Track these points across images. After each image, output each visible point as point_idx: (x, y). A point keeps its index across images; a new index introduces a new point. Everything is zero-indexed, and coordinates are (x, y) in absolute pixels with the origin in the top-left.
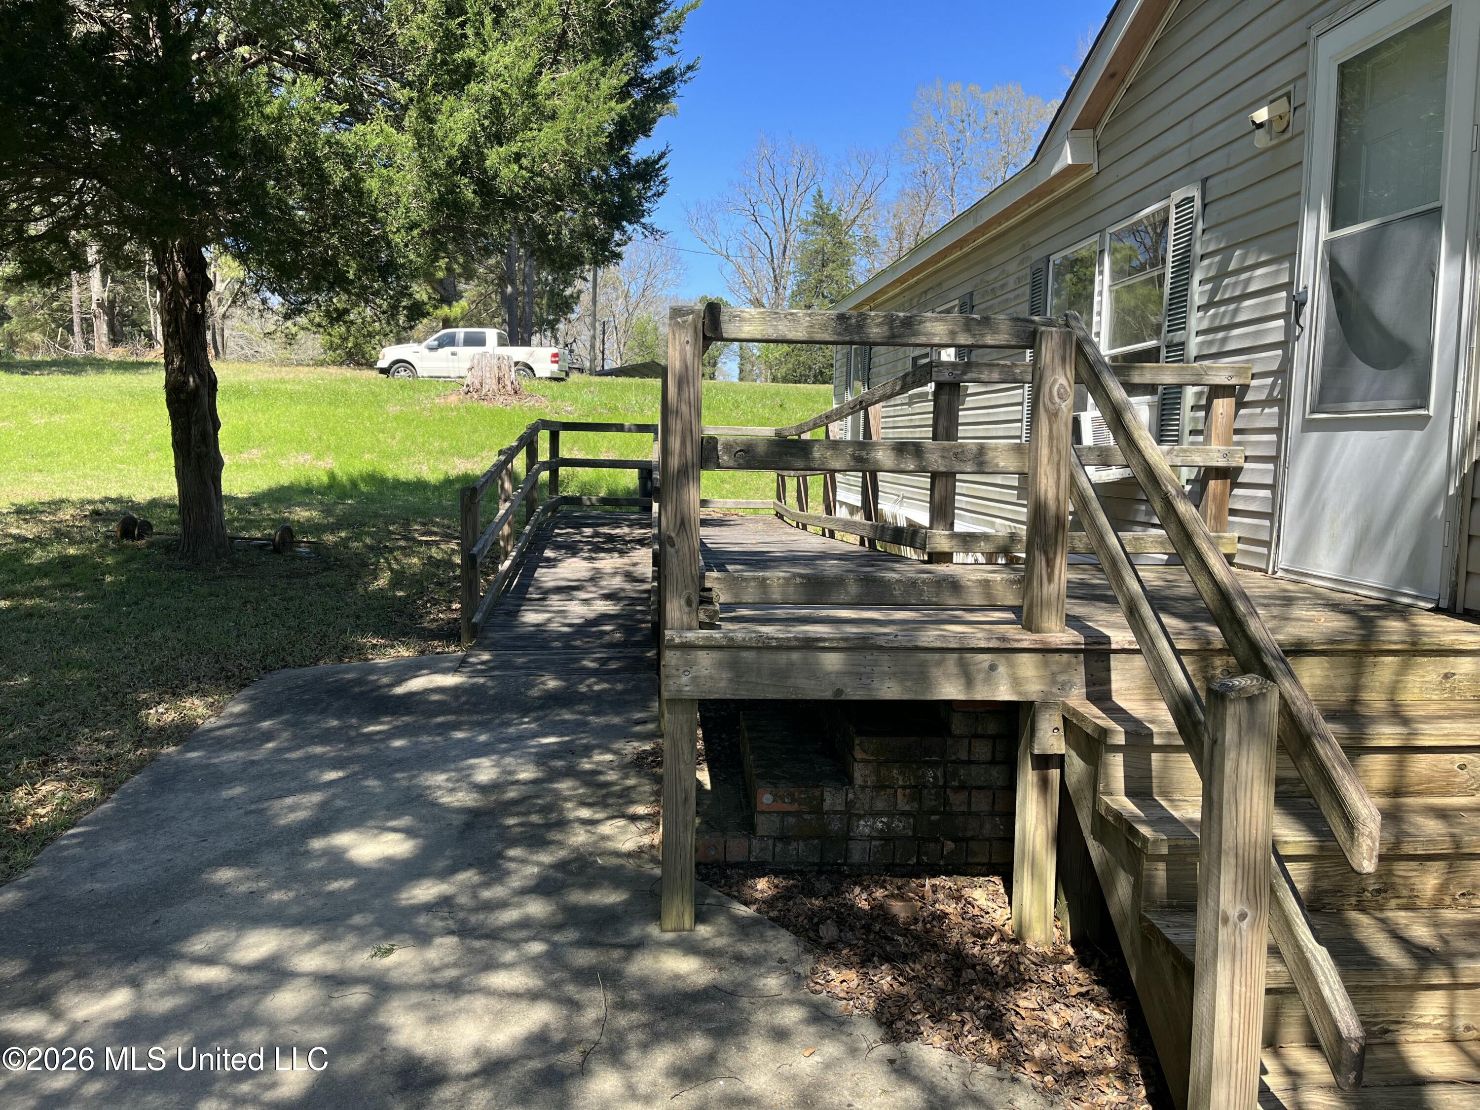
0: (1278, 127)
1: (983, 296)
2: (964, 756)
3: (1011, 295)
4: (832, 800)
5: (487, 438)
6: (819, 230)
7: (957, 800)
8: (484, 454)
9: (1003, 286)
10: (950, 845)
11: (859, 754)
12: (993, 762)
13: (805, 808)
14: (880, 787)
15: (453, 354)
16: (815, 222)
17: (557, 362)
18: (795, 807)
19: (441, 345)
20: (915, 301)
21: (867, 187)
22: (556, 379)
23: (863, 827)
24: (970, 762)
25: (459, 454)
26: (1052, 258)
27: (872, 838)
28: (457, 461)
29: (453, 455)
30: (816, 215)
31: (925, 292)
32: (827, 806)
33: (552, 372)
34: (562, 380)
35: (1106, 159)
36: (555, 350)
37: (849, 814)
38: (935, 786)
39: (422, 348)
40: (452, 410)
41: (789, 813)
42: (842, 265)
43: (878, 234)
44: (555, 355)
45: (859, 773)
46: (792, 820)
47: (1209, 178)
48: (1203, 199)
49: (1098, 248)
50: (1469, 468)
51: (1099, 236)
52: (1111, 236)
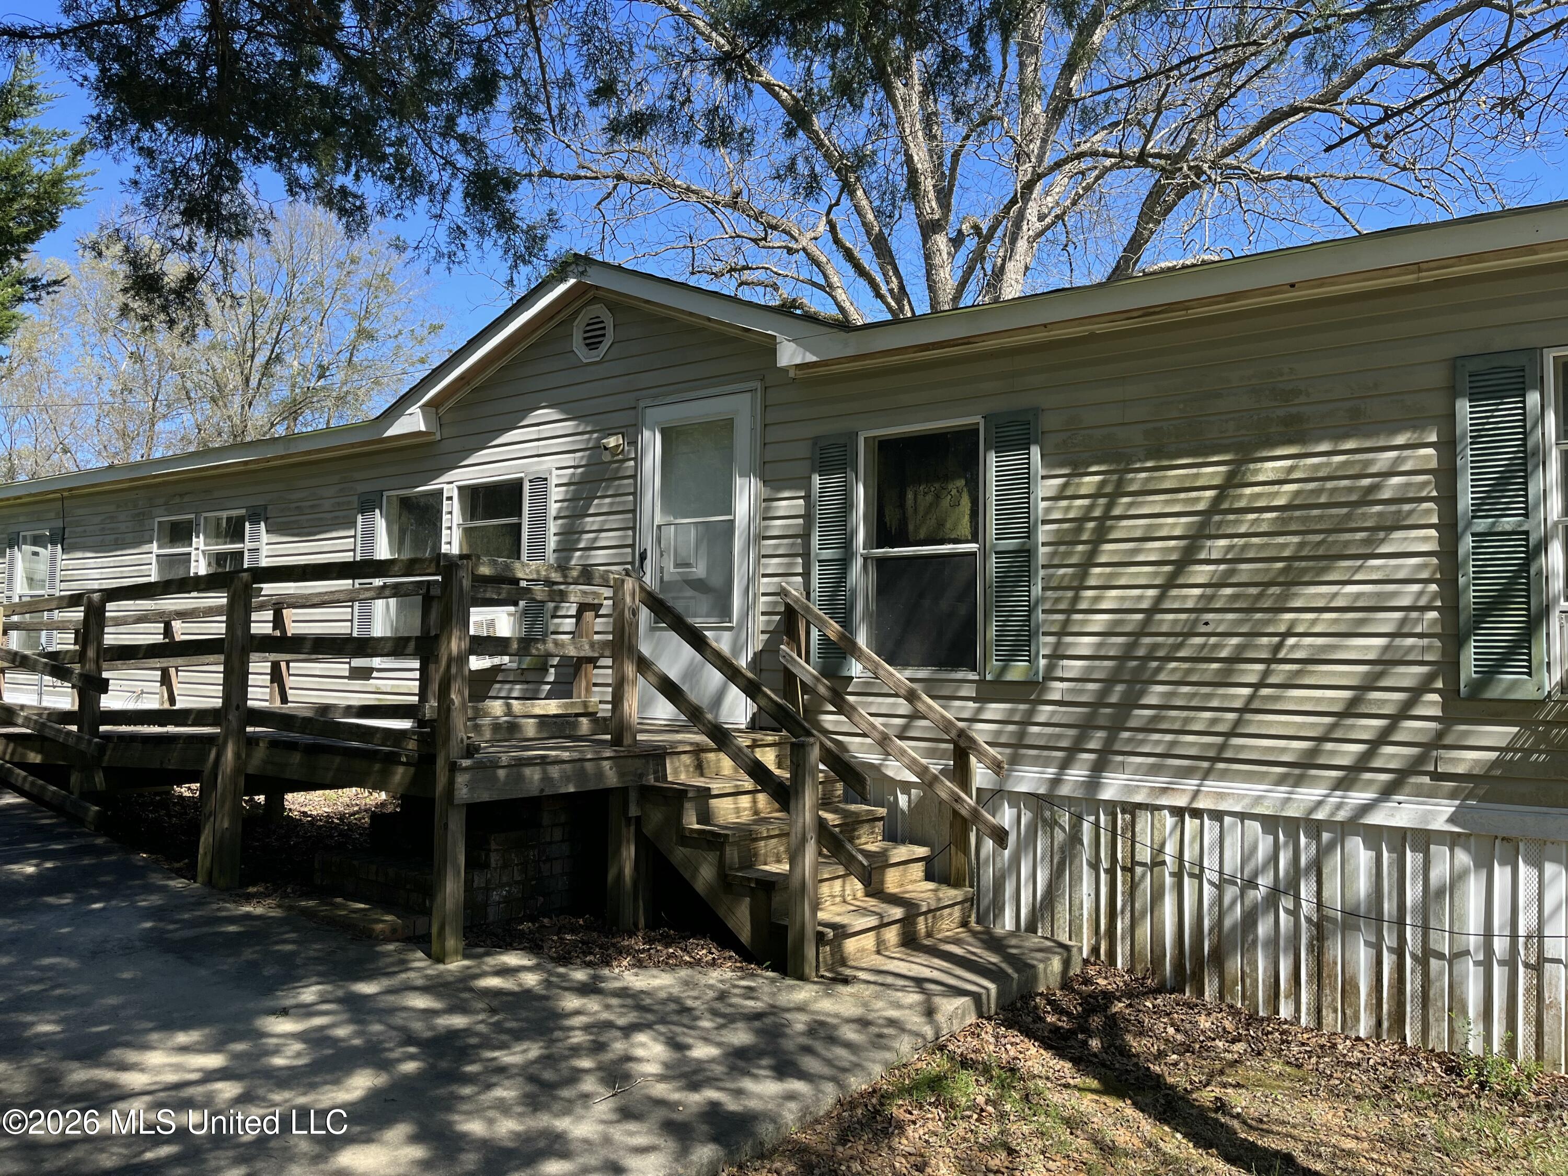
0: (616, 451)
1: (282, 511)
2: (548, 839)
3: (328, 515)
7: (545, 868)
9: (312, 507)
10: (541, 899)
11: (493, 846)
12: (563, 841)
14: (505, 866)
20: (159, 501)
23: (495, 896)
24: (551, 843)
26: (386, 493)
27: (500, 903)
31: (181, 495)
35: (449, 432)
37: (487, 888)
38: (534, 861)
45: (494, 859)
47: (557, 469)
48: (555, 481)
49: (445, 495)
50: (755, 654)
51: (446, 487)
52: (460, 488)
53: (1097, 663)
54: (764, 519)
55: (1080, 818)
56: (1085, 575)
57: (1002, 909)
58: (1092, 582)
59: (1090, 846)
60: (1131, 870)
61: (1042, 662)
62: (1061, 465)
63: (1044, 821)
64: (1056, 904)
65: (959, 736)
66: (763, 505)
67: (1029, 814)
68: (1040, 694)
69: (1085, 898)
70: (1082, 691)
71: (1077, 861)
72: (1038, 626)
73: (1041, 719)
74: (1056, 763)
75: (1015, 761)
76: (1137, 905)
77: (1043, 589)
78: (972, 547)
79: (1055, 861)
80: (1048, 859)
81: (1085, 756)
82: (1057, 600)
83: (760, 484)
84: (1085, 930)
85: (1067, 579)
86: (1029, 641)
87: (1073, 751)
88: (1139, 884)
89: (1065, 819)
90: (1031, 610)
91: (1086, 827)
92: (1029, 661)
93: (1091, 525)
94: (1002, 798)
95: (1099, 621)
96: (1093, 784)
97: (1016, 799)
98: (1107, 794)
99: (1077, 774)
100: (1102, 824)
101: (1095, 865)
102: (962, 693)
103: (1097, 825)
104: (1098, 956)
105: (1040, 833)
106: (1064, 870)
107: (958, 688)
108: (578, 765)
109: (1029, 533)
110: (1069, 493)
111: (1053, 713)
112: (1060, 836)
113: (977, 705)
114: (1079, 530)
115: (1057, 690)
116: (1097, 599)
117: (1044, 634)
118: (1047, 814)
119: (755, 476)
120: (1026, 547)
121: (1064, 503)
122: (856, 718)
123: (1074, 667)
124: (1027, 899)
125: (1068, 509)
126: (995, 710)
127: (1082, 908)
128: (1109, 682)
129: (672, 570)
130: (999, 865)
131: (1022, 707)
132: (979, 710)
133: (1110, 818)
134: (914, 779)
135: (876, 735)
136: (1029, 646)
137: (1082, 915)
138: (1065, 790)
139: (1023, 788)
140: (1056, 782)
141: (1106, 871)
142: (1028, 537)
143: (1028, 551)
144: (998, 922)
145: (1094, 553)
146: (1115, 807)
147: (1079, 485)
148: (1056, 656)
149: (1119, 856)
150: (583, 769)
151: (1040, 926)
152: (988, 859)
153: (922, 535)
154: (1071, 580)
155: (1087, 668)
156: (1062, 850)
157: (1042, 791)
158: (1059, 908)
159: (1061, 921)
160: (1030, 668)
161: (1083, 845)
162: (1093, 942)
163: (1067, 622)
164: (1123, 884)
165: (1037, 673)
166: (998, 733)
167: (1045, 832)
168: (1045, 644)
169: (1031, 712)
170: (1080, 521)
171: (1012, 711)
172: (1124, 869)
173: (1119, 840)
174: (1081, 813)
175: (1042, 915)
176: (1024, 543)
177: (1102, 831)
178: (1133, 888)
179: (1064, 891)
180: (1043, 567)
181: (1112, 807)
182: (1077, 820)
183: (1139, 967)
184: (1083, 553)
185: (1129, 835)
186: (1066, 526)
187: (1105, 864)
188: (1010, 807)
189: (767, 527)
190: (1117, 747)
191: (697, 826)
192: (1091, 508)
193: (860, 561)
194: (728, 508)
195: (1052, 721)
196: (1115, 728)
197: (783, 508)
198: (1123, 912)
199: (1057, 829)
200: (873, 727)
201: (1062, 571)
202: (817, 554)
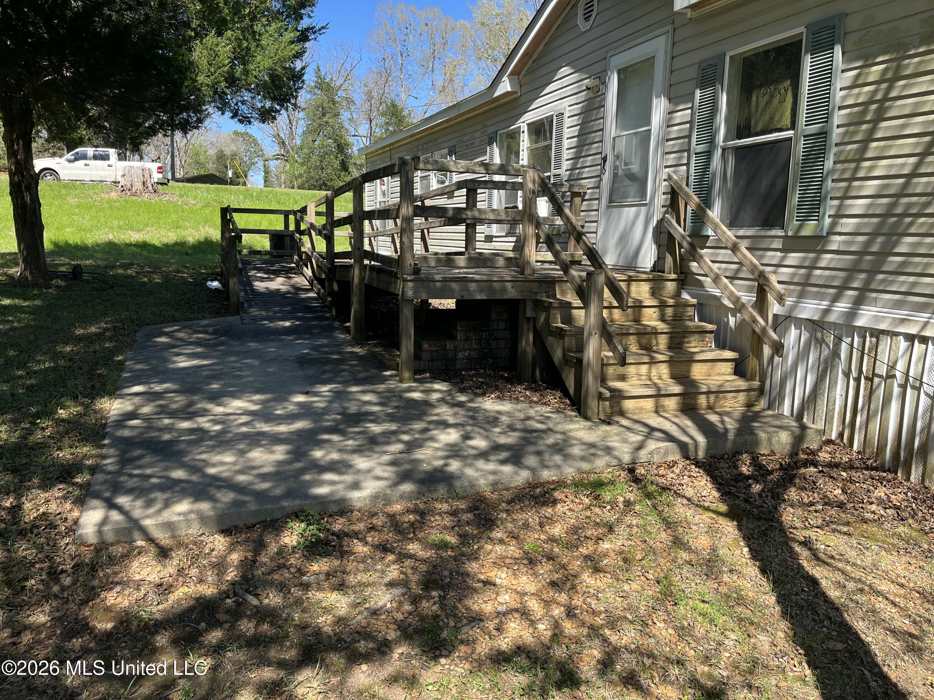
0: (596, 90)
1: (461, 148)
2: (495, 327)
3: (477, 148)
4: (450, 345)
5: (149, 219)
6: (319, 92)
7: (493, 344)
8: (149, 229)
9: (472, 144)
10: (491, 361)
11: (459, 328)
12: (506, 329)
13: (440, 349)
14: (467, 340)
15: (86, 165)
16: (316, 87)
17: (161, 172)
18: (436, 349)
19: (76, 159)
20: (420, 148)
21: (348, 66)
22: (162, 184)
23: (460, 355)
24: (497, 330)
25: (132, 229)
26: (499, 132)
27: (464, 359)
28: (132, 234)
29: (128, 229)
30: (317, 82)
31: (427, 143)
32: (447, 348)
33: (158, 179)
34: (166, 184)
35: (524, 90)
36: (160, 165)
37: (456, 350)
38: (486, 339)
39: (63, 160)
40: (115, 202)
41: (434, 351)
42: (336, 115)
43: (355, 97)
44: (160, 168)
45: (459, 335)
46: (435, 353)
47: (569, 106)
48: (567, 114)
49: (522, 130)
50: (658, 221)
51: (522, 125)
52: (528, 125)
53: (866, 220)
54: (668, 127)
55: (841, 340)
56: (865, 149)
57: (783, 399)
58: (869, 154)
59: (845, 360)
60: (872, 380)
61: (828, 221)
62: (857, 59)
63: (817, 339)
64: (818, 400)
65: (759, 276)
66: (668, 116)
67: (807, 335)
68: (823, 246)
69: (838, 397)
70: (851, 243)
71: (835, 371)
72: (827, 193)
73: (822, 264)
74: (829, 298)
75: (802, 295)
76: (872, 406)
77: (835, 163)
78: (789, 133)
79: (820, 369)
80: (816, 367)
81: (850, 293)
82: (844, 171)
83: (667, 102)
84: (835, 420)
85: (852, 153)
86: (819, 204)
87: (843, 288)
88: (875, 390)
89: (831, 339)
90: (823, 180)
91: (844, 347)
92: (817, 220)
93: (874, 107)
94: (791, 323)
95: (871, 186)
96: (852, 314)
97: (799, 322)
98: (860, 322)
99: (842, 306)
100: (855, 345)
101: (847, 375)
102: (774, 246)
103: (851, 345)
104: (842, 440)
105: (812, 348)
106: (826, 376)
107: (772, 242)
108: (488, 283)
109: (828, 119)
110: (860, 82)
111: (832, 259)
112: (826, 352)
113: (782, 254)
114: (864, 112)
115: (836, 243)
116: (871, 168)
117: (832, 198)
118: (819, 335)
119: (664, 96)
120: (824, 131)
121: (856, 91)
122: (702, 264)
123: (848, 224)
124: (800, 393)
125: (858, 95)
126: (794, 258)
127: (835, 404)
128: (873, 235)
129: (623, 167)
130: (784, 369)
131: (812, 255)
132: (783, 258)
133: (861, 340)
134: (731, 306)
135: (712, 275)
136: (819, 208)
137: (834, 409)
138: (832, 318)
139: (804, 315)
140: (827, 312)
141: (855, 379)
142: (826, 122)
143: (826, 133)
144: (781, 407)
145: (873, 130)
146: (866, 332)
147: (867, 74)
148: (838, 216)
149: (864, 369)
150: (491, 286)
151: (806, 413)
152: (778, 364)
153: (759, 128)
154: (855, 154)
155: (859, 224)
156: (826, 362)
157: (816, 318)
158: (819, 402)
159: (820, 412)
160: (818, 226)
161: (840, 358)
162: (840, 429)
163: (848, 189)
164: (865, 390)
165: (822, 229)
166: (794, 275)
167: (816, 348)
168: (832, 207)
169: (817, 259)
170: (866, 104)
171: (804, 259)
172: (867, 378)
173: (866, 357)
174: (841, 336)
175: (808, 406)
176: (823, 127)
177: (855, 350)
178: (871, 393)
179: (824, 391)
180: (836, 145)
181: (863, 331)
182: (839, 340)
183: (868, 451)
184: (866, 130)
185: (873, 355)
186: (856, 109)
187: (854, 374)
188: (796, 329)
189: (669, 133)
190: (873, 286)
191: (560, 325)
192: (875, 92)
193: (720, 151)
194: (647, 121)
195: (831, 266)
196: (873, 272)
197: (679, 117)
198: (862, 410)
199: (824, 346)
200: (711, 269)
201: (850, 147)
202: (695, 149)
